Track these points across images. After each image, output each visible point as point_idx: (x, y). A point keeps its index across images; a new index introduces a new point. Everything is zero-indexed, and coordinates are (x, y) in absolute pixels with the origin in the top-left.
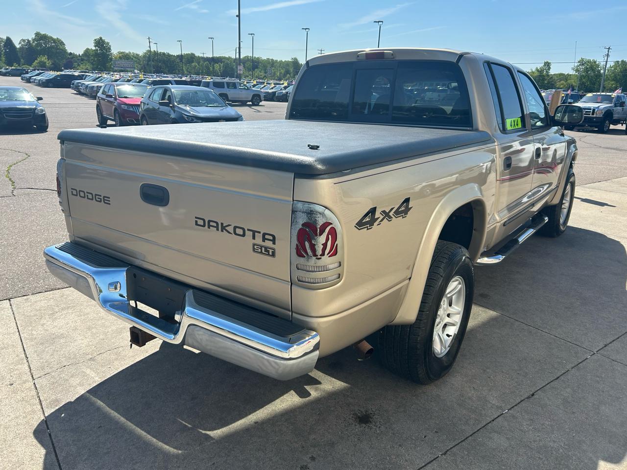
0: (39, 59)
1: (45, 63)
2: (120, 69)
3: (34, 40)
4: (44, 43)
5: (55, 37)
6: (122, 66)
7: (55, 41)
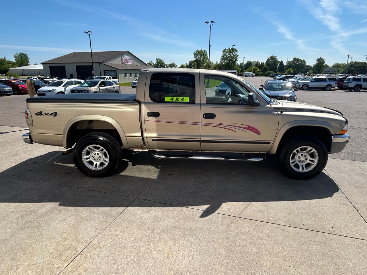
0: (288, 70)
1: (291, 71)
2: (327, 72)
3: (292, 61)
4: (296, 62)
5: (302, 59)
6: (329, 71)
7: (301, 61)
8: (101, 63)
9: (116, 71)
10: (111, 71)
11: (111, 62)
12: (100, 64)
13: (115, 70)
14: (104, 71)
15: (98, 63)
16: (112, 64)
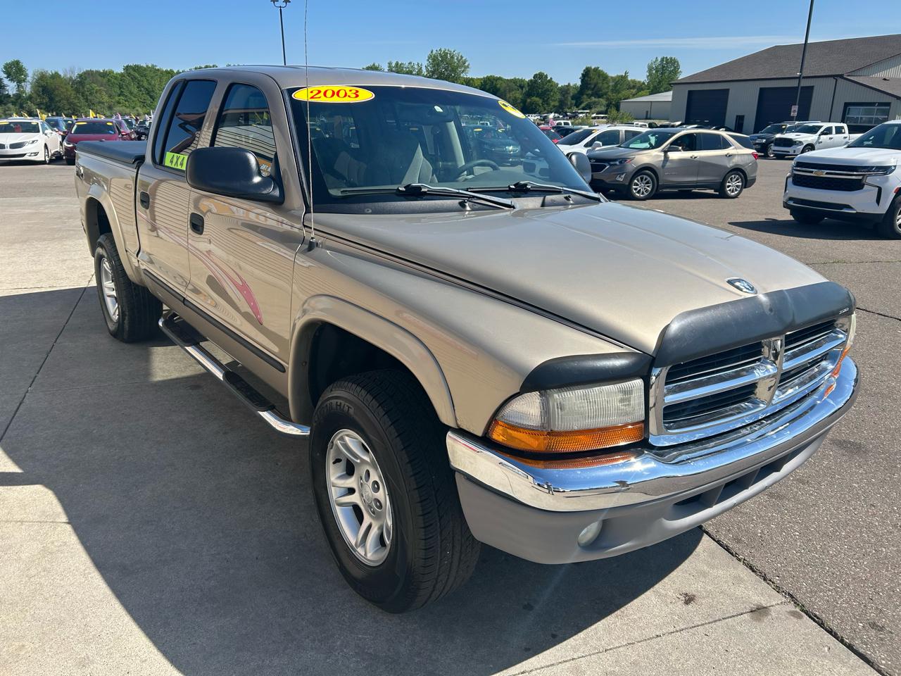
8: (841, 76)
9: (888, 104)
10: (872, 104)
11: (882, 74)
12: (840, 80)
13: (886, 99)
14: (847, 105)
15: (832, 78)
16: (885, 79)
